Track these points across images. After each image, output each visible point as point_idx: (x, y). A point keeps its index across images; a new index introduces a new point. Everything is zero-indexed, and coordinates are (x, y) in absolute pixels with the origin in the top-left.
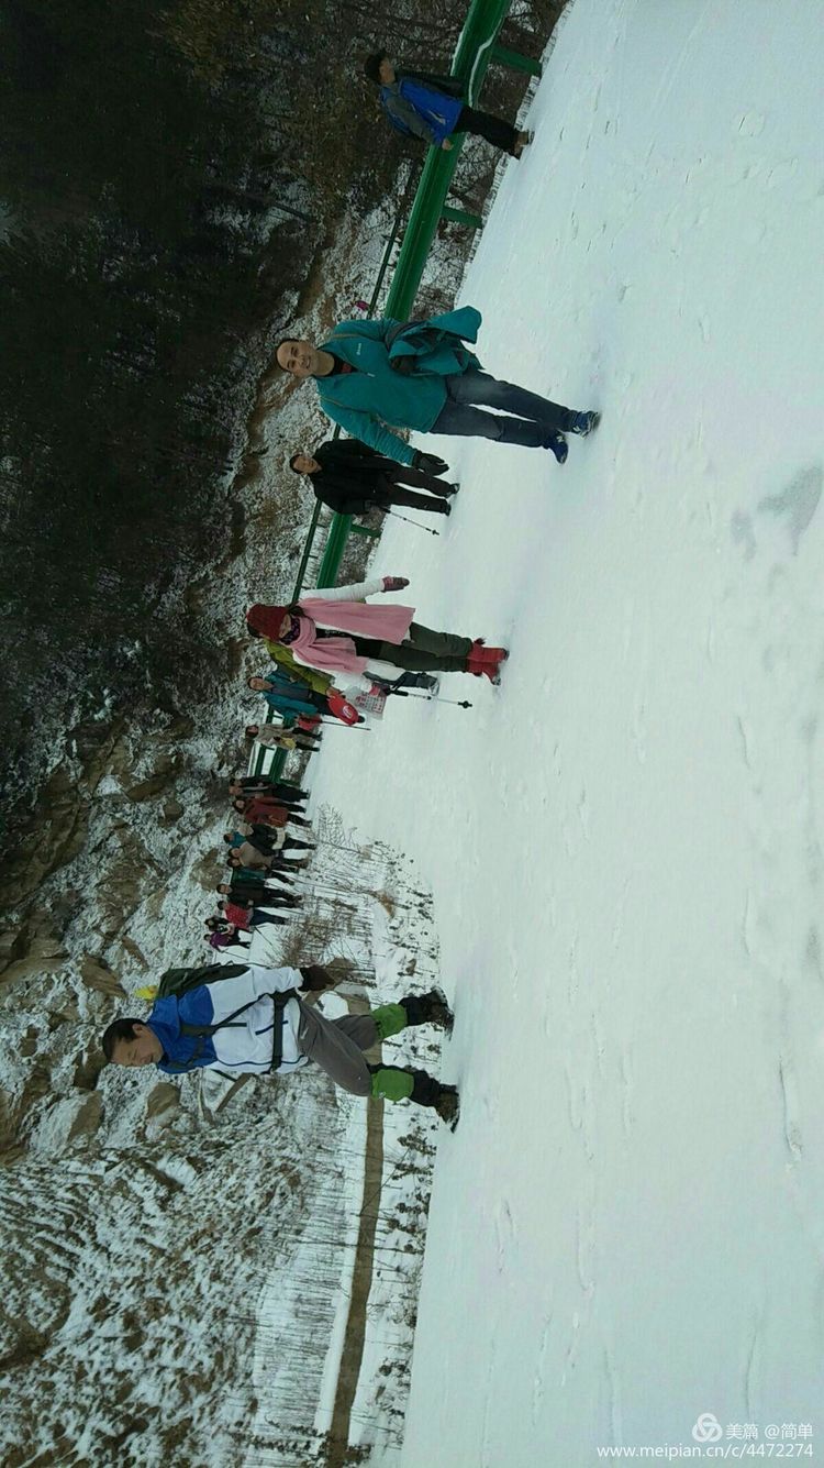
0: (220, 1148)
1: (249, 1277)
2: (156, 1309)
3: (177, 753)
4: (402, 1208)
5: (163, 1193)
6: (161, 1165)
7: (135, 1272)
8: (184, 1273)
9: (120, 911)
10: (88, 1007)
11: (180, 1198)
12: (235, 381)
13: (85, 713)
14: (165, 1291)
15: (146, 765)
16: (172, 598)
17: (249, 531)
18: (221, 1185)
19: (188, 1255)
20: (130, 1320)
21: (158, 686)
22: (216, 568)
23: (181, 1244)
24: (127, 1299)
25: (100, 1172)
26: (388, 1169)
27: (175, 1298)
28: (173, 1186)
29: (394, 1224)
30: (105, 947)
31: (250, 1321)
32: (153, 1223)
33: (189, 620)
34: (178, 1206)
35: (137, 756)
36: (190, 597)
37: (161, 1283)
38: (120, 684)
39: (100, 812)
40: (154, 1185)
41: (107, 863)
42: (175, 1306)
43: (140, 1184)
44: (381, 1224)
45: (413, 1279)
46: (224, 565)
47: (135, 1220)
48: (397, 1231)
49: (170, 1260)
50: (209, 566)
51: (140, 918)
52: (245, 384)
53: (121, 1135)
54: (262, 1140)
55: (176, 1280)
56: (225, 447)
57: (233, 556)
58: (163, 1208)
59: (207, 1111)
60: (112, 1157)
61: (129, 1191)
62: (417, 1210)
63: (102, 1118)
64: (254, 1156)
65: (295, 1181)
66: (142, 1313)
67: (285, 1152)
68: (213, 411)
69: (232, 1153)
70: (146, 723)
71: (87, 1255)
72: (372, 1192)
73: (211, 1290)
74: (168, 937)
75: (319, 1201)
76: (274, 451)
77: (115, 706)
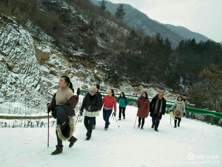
0: (42, 93)
1: (22, 100)
2: (17, 87)
3: (102, 80)
4: (32, 123)
5: (35, 86)
6: (39, 85)
7: (22, 83)
8: (22, 90)
9: (77, 75)
10: (63, 72)
11: (34, 88)
12: (158, 83)
13: (106, 67)
14: (19, 87)
15: (100, 76)
16: (124, 77)
17: (136, 87)
18: (36, 94)
19: (25, 90)
20: (15, 83)
21: (111, 77)
22: (130, 83)
23: (27, 89)
24: (18, 82)
25: (37, 76)
26: (38, 120)
27: (18, 89)
28: (36, 87)
29: (29, 122)
30: (72, 73)
31: (14, 101)
32: (30, 84)
33: (121, 80)
34: (33, 88)
35: (101, 75)
36: (125, 80)
37: (21, 87)
38: (111, 71)
39: (92, 70)
40: (36, 84)
41: (84, 72)
42: (17, 89)
43: (36, 82)
44: (29, 120)
45: (20, 126)
46: (130, 84)
47: (30, 82)
48: (28, 123)
49: (24, 88)
50: (130, 82)
51: (77, 78)
52: (158, 85)
53: (43, 78)
54: (43, 100)
55: (21, 89)
56: (148, 82)
57: (132, 85)
58: (32, 86)
59: (48, 91)
60: (40, 77)
61: (35, 80)
62: (31, 126)
63: (46, 75)
64: (41, 99)
65: (37, 105)
66: (16, 84)
67: (41, 103)
68: (153, 80)
69: (41, 95)
70: (105, 75)
71: (25, 75)
72: (34, 118)
73: (20, 94)
74: (74, 82)
75: (33, 110)
76: (148, 90)
77: (108, 71)
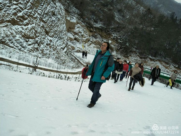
0: (67, 54)
1: (53, 58)
2: (51, 47)
3: (114, 50)
4: (61, 76)
5: (63, 48)
6: (66, 48)
7: (55, 45)
8: (54, 50)
9: (95, 43)
10: (84, 39)
11: (62, 50)
12: (164, 58)
13: (119, 39)
14: (52, 48)
15: (113, 46)
16: (134, 49)
17: (143, 59)
18: (63, 55)
19: (56, 51)
20: (49, 44)
21: (123, 48)
22: (138, 55)
23: (57, 50)
24: (52, 44)
25: (65, 41)
26: (65, 75)
27: (52, 49)
28: (64, 49)
29: (60, 75)
30: (91, 41)
31: (49, 58)
32: (60, 47)
33: (132, 52)
34: (61, 50)
35: (114, 45)
36: (134, 52)
37: (53, 48)
38: (123, 43)
39: (107, 41)
40: (64, 47)
41: (101, 41)
42: (51, 49)
43: (64, 45)
44: (59, 74)
45: (53, 77)
46: (139, 56)
47: (60, 45)
48: (59, 75)
49: (56, 49)
50: (139, 54)
51: (94, 45)
52: (164, 59)
53: (69, 43)
54: (68, 59)
55: (53, 49)
56: (155, 57)
57: (140, 57)
58: (61, 48)
59: (71, 53)
60: (67, 42)
61: (63, 44)
62: (61, 78)
63: (71, 41)
64: (66, 58)
65: (63, 63)
66: (50, 45)
67: (67, 62)
68: (160, 55)
69: (67, 56)
70: (118, 46)
71: (57, 39)
72: (63, 73)
73: (52, 53)
74: (92, 49)
75: (62, 66)
76: (154, 63)
77: (120, 42)
